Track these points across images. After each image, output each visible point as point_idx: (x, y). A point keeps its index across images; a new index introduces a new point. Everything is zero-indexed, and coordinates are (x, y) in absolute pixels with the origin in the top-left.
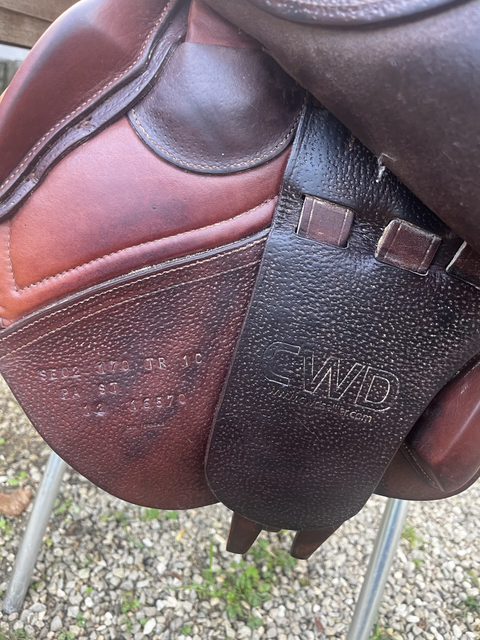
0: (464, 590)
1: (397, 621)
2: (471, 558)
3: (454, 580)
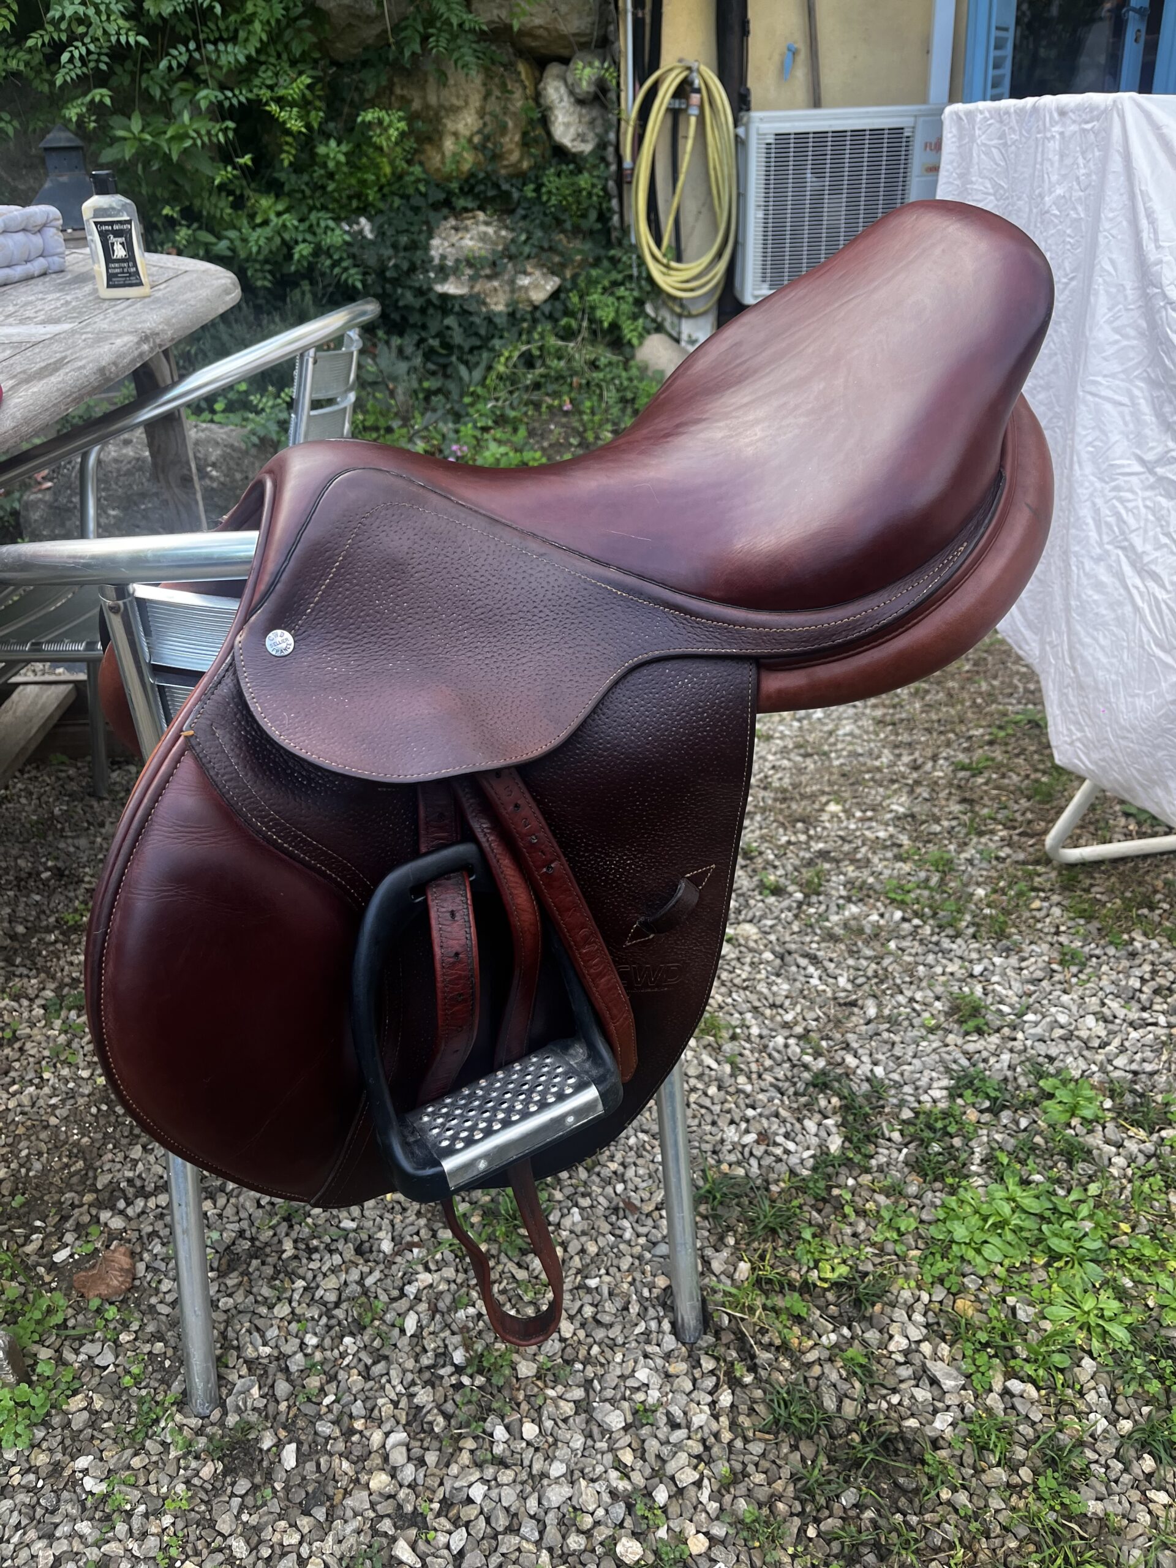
0: (806, 1067)
1: (730, 1152)
2: (804, 1019)
3: (789, 1059)
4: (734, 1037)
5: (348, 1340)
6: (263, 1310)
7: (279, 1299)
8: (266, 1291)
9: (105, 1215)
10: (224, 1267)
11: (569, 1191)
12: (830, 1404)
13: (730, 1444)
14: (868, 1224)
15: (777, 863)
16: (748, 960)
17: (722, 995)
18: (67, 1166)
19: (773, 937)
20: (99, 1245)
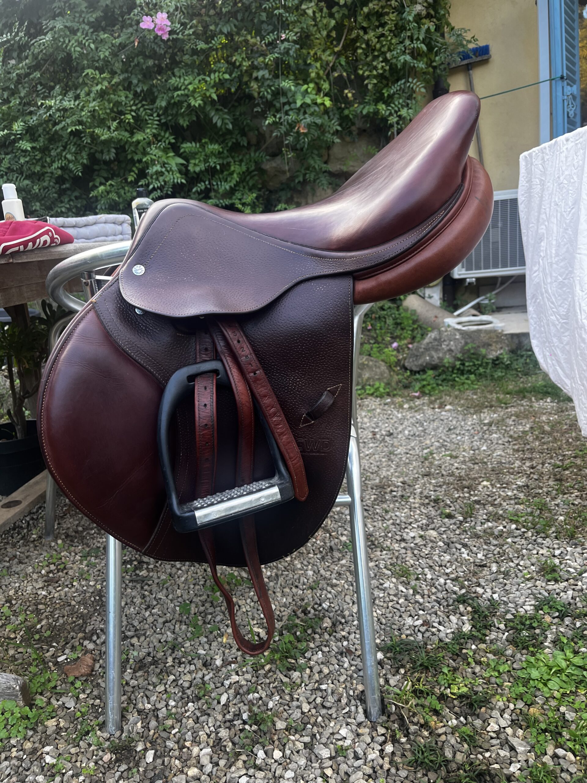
0: (455, 593)
1: (407, 629)
2: (456, 572)
4: (417, 579)
5: (190, 704)
6: (151, 688)
7: (160, 683)
8: (154, 680)
9: (86, 643)
10: (137, 668)
11: (318, 644)
12: (449, 754)
13: (388, 770)
14: (482, 669)
15: (451, 505)
16: (430, 545)
17: (414, 560)
18: (75, 622)
19: (445, 536)
20: (80, 655)
